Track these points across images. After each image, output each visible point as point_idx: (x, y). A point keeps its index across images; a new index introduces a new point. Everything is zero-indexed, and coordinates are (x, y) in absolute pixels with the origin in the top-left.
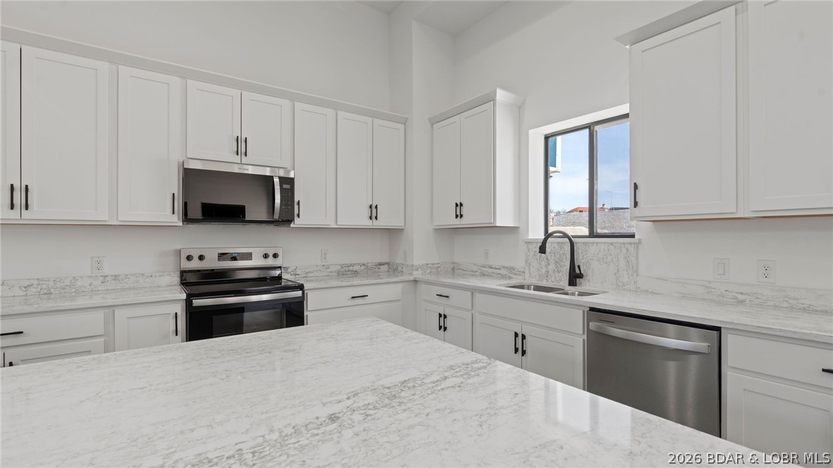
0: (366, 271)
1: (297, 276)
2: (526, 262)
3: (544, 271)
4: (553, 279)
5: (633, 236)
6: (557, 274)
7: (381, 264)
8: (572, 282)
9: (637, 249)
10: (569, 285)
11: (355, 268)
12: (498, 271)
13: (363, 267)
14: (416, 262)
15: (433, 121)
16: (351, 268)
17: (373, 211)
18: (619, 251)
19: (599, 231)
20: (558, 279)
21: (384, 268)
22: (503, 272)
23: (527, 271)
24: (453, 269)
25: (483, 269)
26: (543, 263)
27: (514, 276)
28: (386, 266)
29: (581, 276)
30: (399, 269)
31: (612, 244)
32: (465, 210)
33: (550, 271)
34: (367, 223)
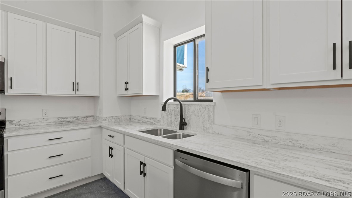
0: (77, 121)
1: (21, 126)
2: (162, 116)
3: (169, 120)
4: (174, 125)
5: (212, 101)
6: (175, 122)
7: (88, 117)
8: (181, 128)
9: (214, 108)
10: (180, 129)
11: (68, 120)
12: (149, 120)
13: (74, 119)
14: (105, 116)
15: (117, 36)
16: (65, 120)
17: (76, 86)
18: (205, 109)
19: (199, 98)
20: (176, 125)
21: (91, 119)
22: (152, 121)
23: (162, 120)
24: (130, 119)
25: (143, 119)
26: (169, 116)
27: (156, 123)
28: (92, 117)
29: (186, 124)
30: (97, 119)
31: (201, 105)
32: (129, 86)
33: (172, 121)
34: (72, 93)
